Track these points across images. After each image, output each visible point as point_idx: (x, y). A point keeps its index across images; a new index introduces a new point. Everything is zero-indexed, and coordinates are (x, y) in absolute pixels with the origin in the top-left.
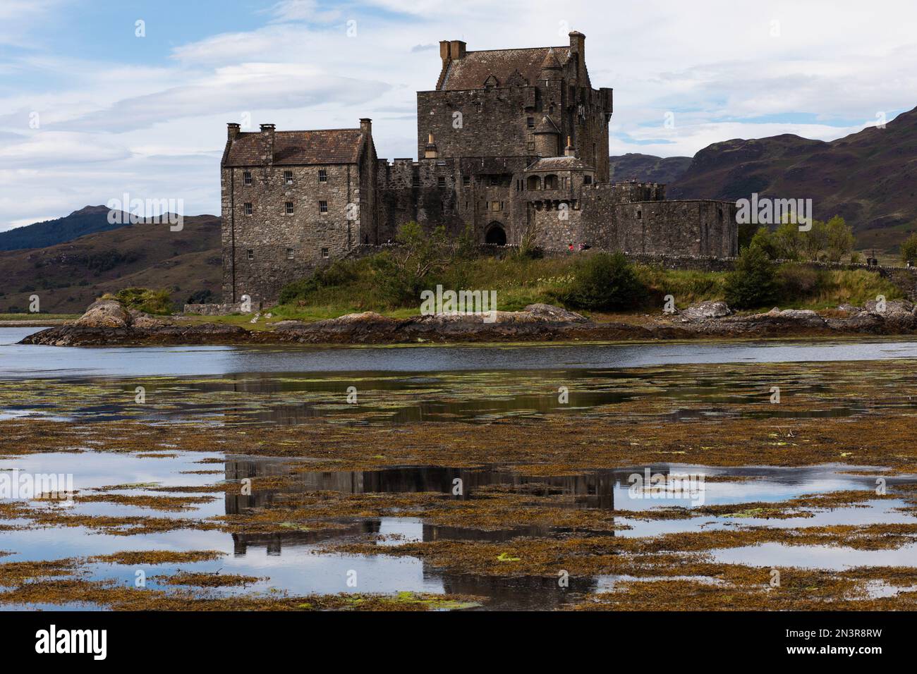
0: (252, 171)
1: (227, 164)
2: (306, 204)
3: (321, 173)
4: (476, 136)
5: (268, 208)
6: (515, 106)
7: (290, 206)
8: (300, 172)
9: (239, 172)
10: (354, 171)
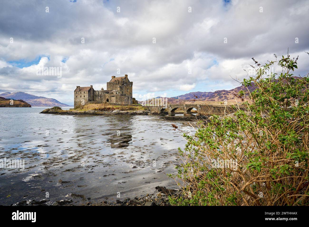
0: (77, 92)
1: (75, 91)
2: (83, 96)
3: (84, 92)
4: (113, 88)
5: (79, 96)
6: (116, 84)
7: (81, 96)
8: (82, 92)
9: (76, 92)
10: (88, 92)
